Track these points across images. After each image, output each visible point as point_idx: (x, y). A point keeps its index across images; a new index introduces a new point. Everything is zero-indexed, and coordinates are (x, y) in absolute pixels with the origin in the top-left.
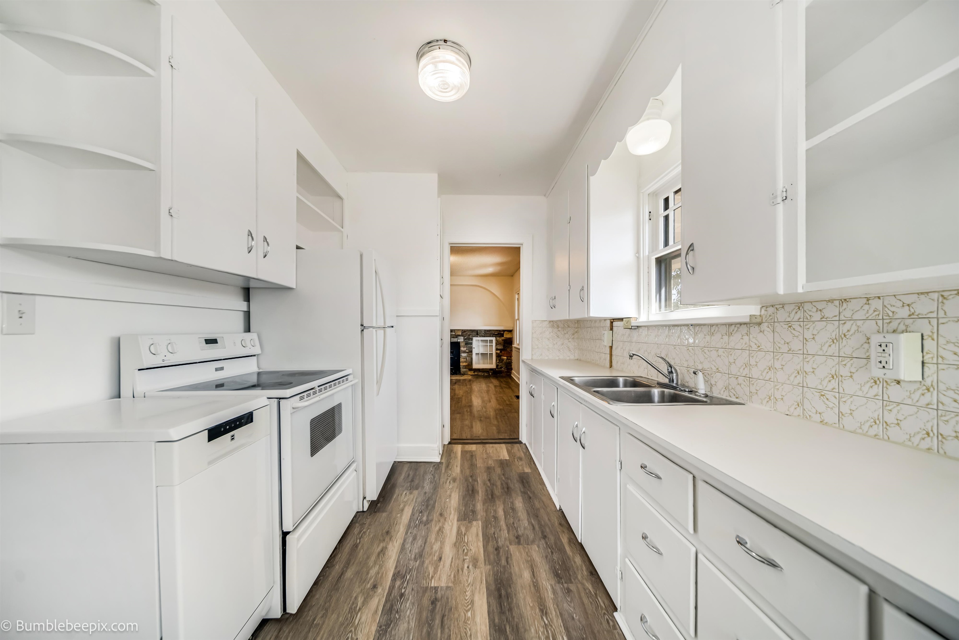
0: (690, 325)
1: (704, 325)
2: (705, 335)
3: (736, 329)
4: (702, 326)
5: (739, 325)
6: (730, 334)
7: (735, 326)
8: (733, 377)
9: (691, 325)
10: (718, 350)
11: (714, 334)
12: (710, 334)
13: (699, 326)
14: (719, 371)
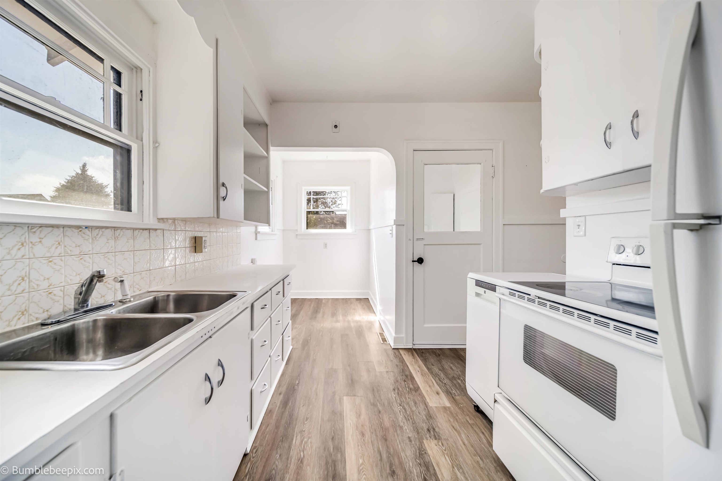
0: (84, 227)
1: (107, 228)
2: (108, 240)
3: (140, 233)
4: (103, 230)
5: (142, 230)
6: (135, 238)
7: (139, 231)
8: (138, 274)
9: (86, 228)
10: (124, 253)
11: (119, 238)
12: (114, 238)
13: (98, 230)
14: (125, 273)
